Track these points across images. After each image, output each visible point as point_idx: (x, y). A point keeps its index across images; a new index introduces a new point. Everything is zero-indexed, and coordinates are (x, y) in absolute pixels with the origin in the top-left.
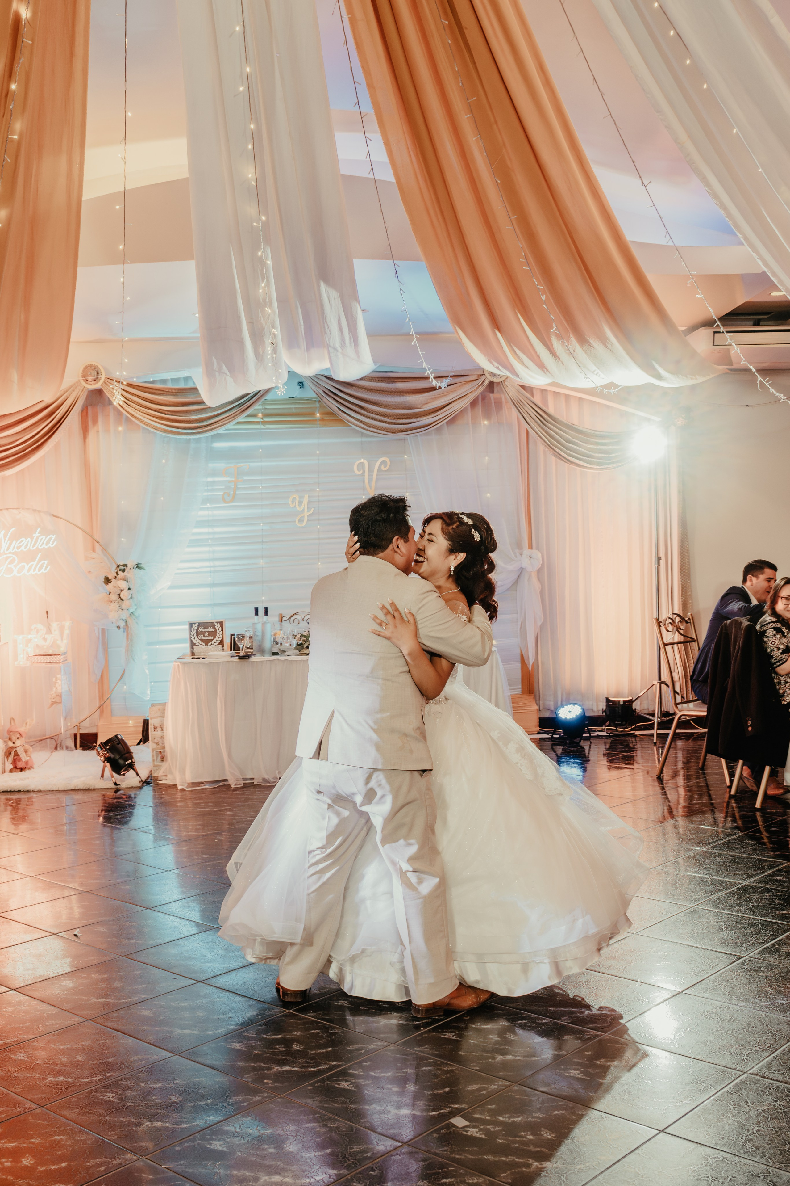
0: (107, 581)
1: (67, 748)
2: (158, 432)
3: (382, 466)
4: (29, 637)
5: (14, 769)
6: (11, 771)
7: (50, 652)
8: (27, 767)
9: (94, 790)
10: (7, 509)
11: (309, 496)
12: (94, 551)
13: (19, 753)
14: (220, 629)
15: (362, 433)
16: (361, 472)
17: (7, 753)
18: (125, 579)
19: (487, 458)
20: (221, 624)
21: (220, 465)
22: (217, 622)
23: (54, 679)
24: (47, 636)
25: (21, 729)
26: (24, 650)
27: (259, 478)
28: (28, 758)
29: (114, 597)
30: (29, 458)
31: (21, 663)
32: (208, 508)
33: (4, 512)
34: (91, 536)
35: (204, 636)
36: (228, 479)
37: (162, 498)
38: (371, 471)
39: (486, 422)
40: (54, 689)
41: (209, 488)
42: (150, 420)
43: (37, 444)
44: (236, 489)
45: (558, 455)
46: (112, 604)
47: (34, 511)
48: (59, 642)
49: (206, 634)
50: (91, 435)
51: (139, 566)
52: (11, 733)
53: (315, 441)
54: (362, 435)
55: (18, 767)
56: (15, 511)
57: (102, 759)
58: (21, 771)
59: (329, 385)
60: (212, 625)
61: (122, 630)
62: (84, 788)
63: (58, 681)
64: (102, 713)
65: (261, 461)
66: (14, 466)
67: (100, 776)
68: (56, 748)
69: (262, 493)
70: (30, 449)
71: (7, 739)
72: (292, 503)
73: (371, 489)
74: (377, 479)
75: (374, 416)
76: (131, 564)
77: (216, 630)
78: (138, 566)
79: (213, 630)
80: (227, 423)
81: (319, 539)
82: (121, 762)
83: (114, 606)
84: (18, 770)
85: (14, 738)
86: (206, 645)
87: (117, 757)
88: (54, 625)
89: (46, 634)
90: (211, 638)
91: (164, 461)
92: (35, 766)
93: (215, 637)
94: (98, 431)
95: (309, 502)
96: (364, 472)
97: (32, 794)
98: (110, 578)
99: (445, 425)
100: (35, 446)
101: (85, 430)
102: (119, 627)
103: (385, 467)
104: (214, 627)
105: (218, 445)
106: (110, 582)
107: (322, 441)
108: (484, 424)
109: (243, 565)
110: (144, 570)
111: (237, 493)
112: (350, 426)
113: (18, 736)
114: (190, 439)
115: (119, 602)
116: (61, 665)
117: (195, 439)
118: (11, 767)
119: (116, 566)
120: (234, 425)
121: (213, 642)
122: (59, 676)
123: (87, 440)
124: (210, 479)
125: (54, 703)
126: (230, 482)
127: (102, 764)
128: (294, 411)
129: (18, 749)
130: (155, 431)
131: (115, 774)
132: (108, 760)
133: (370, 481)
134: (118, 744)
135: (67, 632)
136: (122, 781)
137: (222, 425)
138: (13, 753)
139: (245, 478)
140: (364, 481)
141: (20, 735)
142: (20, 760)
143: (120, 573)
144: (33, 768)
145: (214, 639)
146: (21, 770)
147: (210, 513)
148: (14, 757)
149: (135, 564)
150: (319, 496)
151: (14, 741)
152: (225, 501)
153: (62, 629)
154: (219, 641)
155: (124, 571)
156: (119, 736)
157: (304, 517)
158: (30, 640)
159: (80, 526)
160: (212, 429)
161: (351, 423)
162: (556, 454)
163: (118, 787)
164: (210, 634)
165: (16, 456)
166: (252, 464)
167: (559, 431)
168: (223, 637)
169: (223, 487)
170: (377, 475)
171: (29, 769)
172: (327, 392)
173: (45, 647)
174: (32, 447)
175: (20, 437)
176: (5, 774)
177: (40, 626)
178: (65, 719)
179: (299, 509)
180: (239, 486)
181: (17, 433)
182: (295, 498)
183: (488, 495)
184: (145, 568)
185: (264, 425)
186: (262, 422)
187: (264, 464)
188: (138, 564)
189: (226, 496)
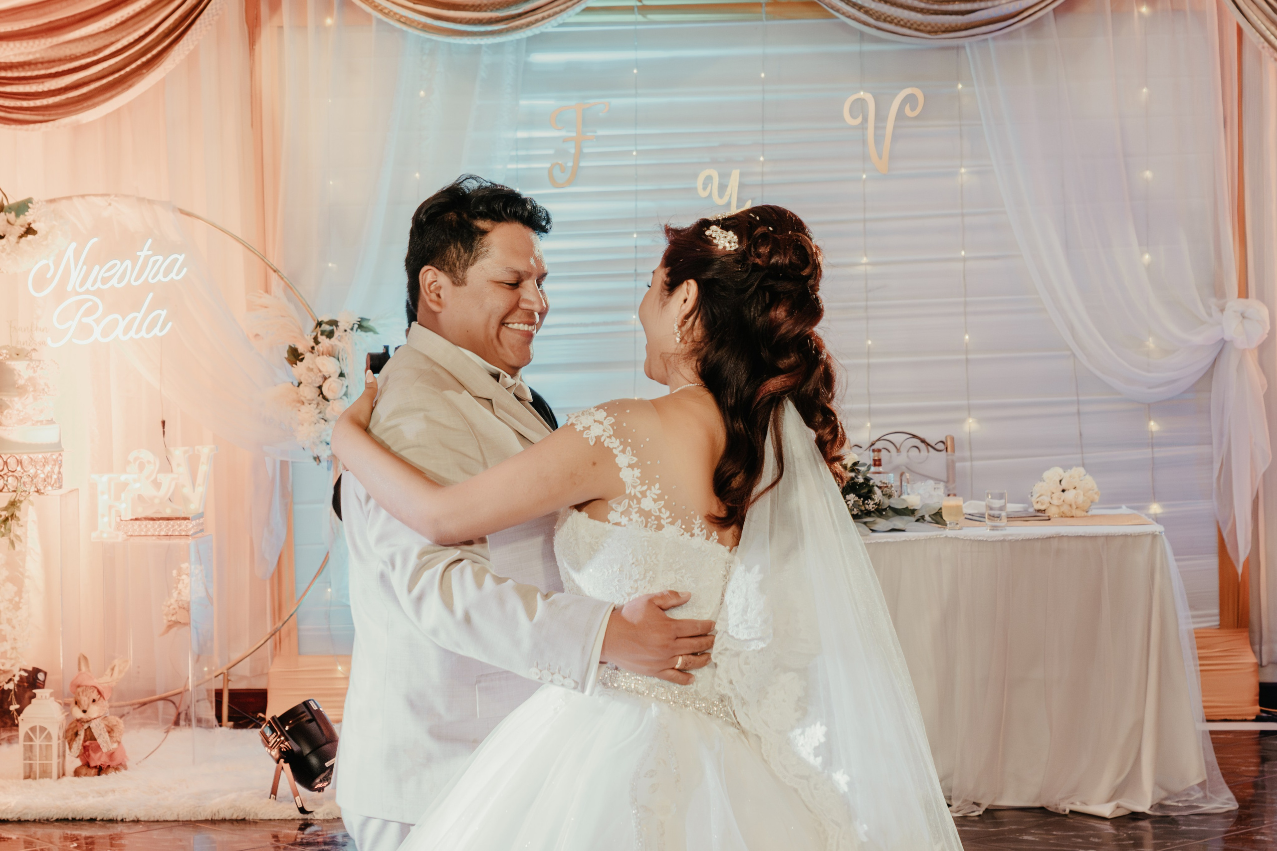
0: (295, 356)
1: (199, 721)
2: (410, 30)
3: (907, 109)
4: (123, 478)
5: (84, 771)
6: (77, 773)
7: (168, 513)
8: (113, 764)
9: (255, 822)
10: (83, 196)
11: (742, 175)
12: (267, 291)
13: (96, 735)
15: (862, 34)
16: (859, 120)
17: (71, 733)
18: (332, 354)
19: (1145, 90)
21: (546, 103)
23: (175, 572)
24: (161, 477)
25: (103, 682)
26: (110, 507)
27: (631, 132)
28: (115, 745)
29: (308, 392)
30: (130, 86)
31: (105, 535)
33: (77, 202)
34: (263, 258)
36: (563, 133)
37: (417, 175)
38: (880, 118)
39: (1144, 9)
40: (175, 594)
41: (522, 153)
43: (149, 56)
44: (579, 155)
46: (305, 409)
47: (141, 200)
48: (187, 490)
50: (266, 35)
51: (364, 324)
52: (79, 690)
53: (756, 51)
54: (862, 36)
55: (92, 764)
56: (99, 201)
57: (275, 752)
58: (99, 774)
61: (324, 464)
62: (234, 817)
63: (184, 577)
64: (278, 645)
65: (636, 95)
66: (97, 104)
67: (270, 791)
68: (177, 723)
69: (636, 165)
70: (134, 66)
71: (72, 700)
72: (705, 189)
73: (880, 157)
74: (895, 138)
76: (346, 320)
78: (362, 326)
80: (561, 11)
82: (314, 761)
83: (309, 412)
84: (94, 771)
85: (85, 700)
87: (307, 750)
88: (178, 454)
89: (159, 472)
91: (422, 93)
92: (128, 764)
94: (281, 27)
95: (741, 186)
96: (865, 119)
97: (119, 828)
98: (301, 350)
99: (1052, 14)
100: (144, 59)
101: (253, 26)
102: (317, 459)
103: (913, 109)
105: (542, 58)
106: (302, 360)
107: (771, 50)
108: (1141, 15)
109: (593, 324)
110: (375, 332)
111: (582, 164)
112: (837, 18)
113: (95, 695)
114: (480, 46)
115: (318, 404)
116: (190, 541)
117: (490, 46)
118: (78, 763)
119: (314, 324)
120: (578, 14)
122: (184, 566)
123: (257, 47)
124: (522, 134)
125: (172, 625)
126: (565, 140)
127: (275, 764)
129: (93, 725)
130: (405, 28)
131: (300, 788)
132: (287, 756)
133: (879, 139)
134: (310, 721)
135: (204, 468)
136: (318, 804)
137: (549, 16)
138: (82, 734)
139: (601, 132)
140: (864, 142)
141: (99, 692)
142: (98, 748)
143: (322, 339)
144: (125, 768)
146: (100, 770)
148: (85, 741)
149: (355, 319)
150: (763, 174)
151: (85, 709)
152: (554, 183)
153: (193, 463)
155: (330, 335)
156: (312, 703)
158: (125, 486)
159: (239, 235)
160: (528, 25)
161: (838, 11)
163: (309, 816)
165: (104, 81)
166: (616, 102)
169: (551, 152)
170: (895, 127)
171: (116, 769)
173: (157, 501)
174: (139, 62)
175: (113, 39)
176: (65, 779)
177: (146, 455)
178: (198, 659)
179: (720, 202)
180: (585, 150)
181: (106, 31)
182: (709, 178)
183: (1148, 174)
184: (378, 330)
185: (644, 15)
186: (638, 7)
187: (641, 101)
188: (362, 319)
189: (557, 172)
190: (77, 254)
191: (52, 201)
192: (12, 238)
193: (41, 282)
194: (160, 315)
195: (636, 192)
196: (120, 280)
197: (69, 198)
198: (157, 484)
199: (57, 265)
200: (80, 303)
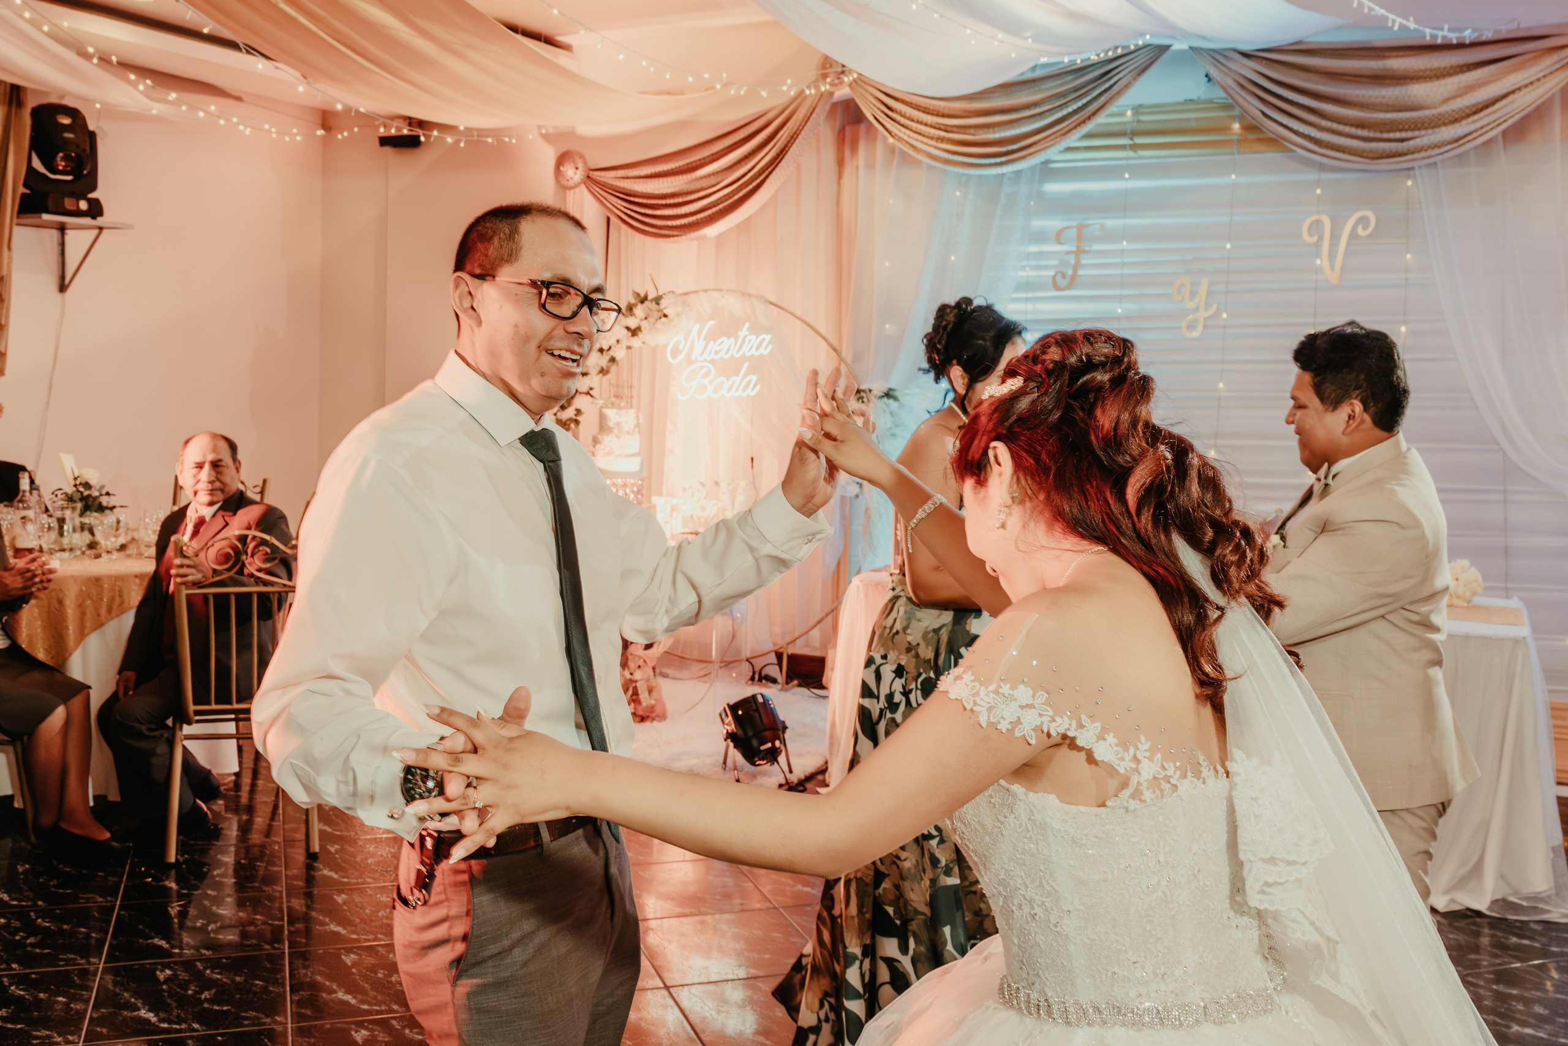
3: (1360, 229)
4: (676, 502)
8: (652, 715)
10: (705, 291)
11: (1209, 283)
13: (640, 692)
16: (1315, 239)
21: (1054, 224)
27: (1118, 247)
28: (653, 702)
32: (1027, 300)
33: (702, 295)
36: (1065, 248)
38: (1335, 237)
41: (1030, 263)
42: (922, 142)
44: (1076, 268)
47: (744, 294)
50: (850, 172)
51: (891, 393)
53: (1227, 180)
55: (637, 714)
56: (716, 294)
57: (725, 732)
58: (642, 722)
59: (1248, 69)
65: (1124, 217)
69: (1122, 275)
70: (740, 194)
71: (624, 666)
72: (1178, 294)
73: (1333, 271)
74: (1347, 253)
75: (1335, 126)
76: (878, 389)
78: (888, 394)
80: (1051, 146)
81: (1223, 362)
82: (755, 743)
84: (638, 719)
85: (632, 666)
87: (750, 734)
89: (707, 499)
92: (668, 715)
94: (858, 167)
95: (1209, 292)
96: (1321, 238)
100: (747, 189)
101: (840, 163)
103: (1365, 229)
105: (1052, 188)
107: (1241, 180)
110: (897, 401)
111: (1078, 273)
112: (1294, 150)
113: (640, 663)
114: (1003, 175)
117: (998, 175)
119: (854, 391)
120: (1080, 150)
123: (842, 182)
124: (1031, 248)
126: (1068, 253)
127: (724, 742)
128: (1194, 124)
129: (638, 684)
131: (745, 763)
133: (1332, 256)
137: (1041, 150)
138: (631, 689)
140: (1318, 256)
142: (640, 702)
144: (665, 718)
146: (643, 719)
147: (1030, 306)
148: (632, 695)
149: (885, 389)
150: (1224, 283)
151: (633, 671)
152: (1056, 287)
157: (1196, 320)
159: (820, 329)
160: (1023, 158)
165: (722, 206)
166: (1109, 222)
169: (1056, 262)
170: (1347, 245)
171: (655, 719)
172: (1242, 81)
173: (703, 520)
174: (744, 192)
179: (1189, 305)
180: (1083, 262)
182: (1181, 286)
184: (900, 398)
185: (1135, 152)
186: (1131, 146)
187: (1129, 222)
188: (890, 389)
189: (1059, 279)
190: (700, 332)
191: (686, 294)
192: (651, 320)
193: (675, 352)
194: (751, 380)
196: (727, 352)
197: (696, 292)
198: (703, 509)
199: (686, 339)
200: (702, 367)
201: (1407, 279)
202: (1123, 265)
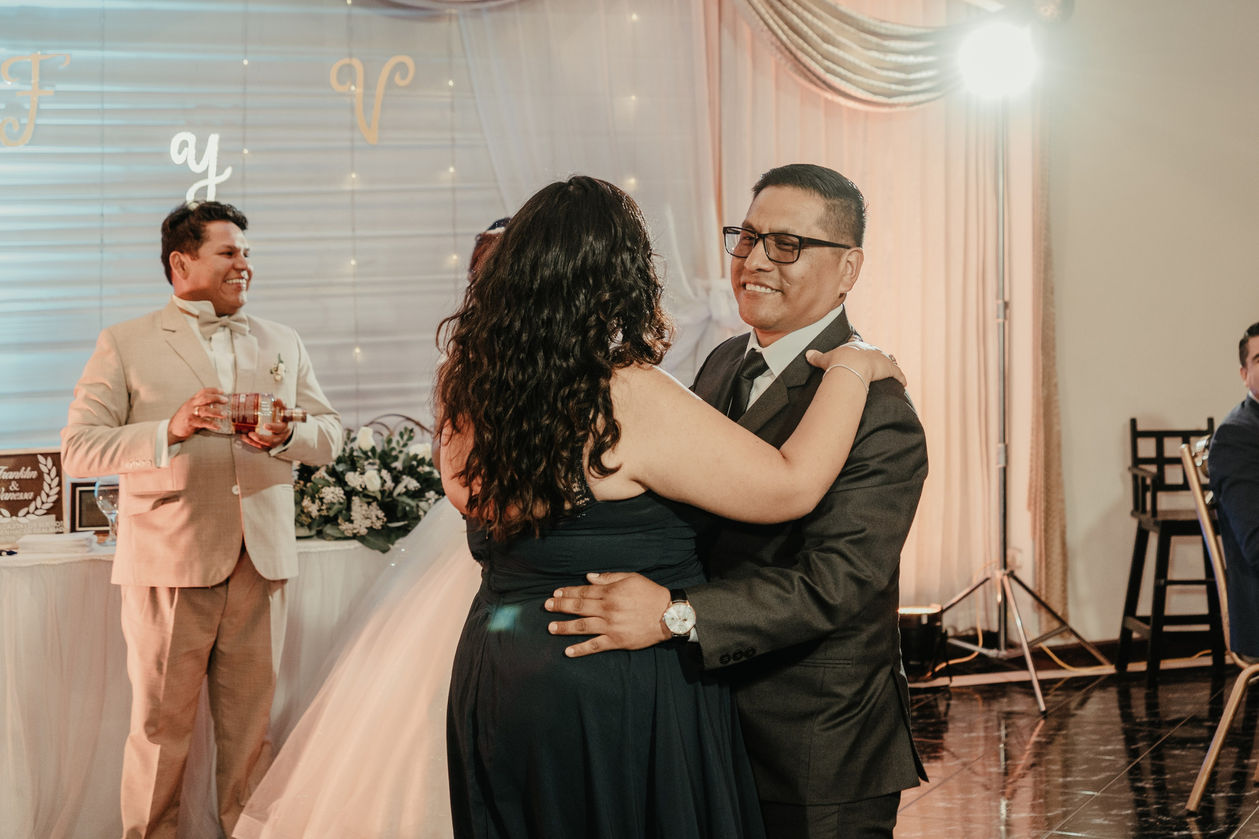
3: (397, 76)
11: (221, 141)
14: (54, 472)
16: (346, 87)
20: (56, 457)
22: (45, 455)
27: (97, 88)
35: (8, 491)
36: (17, 86)
38: (369, 85)
44: (37, 111)
45: (805, 70)
49: (14, 486)
53: (236, 7)
60: (31, 460)
65: (102, 48)
69: (102, 126)
72: (180, 152)
73: (370, 127)
74: (384, 106)
77: (41, 474)
79: (34, 474)
86: (14, 513)
90: (28, 496)
93: (37, 494)
95: (222, 152)
96: (354, 86)
103: (404, 77)
104: (35, 466)
107: (253, 8)
111: (42, 121)
121: (32, 507)
126: (20, 93)
133: (368, 109)
139: (61, 87)
140: (351, 111)
145: (34, 499)
150: (244, 140)
152: (5, 141)
154: (48, 506)
157: (205, 187)
162: (801, 67)
164: (24, 486)
166: (79, 54)
167: (809, 17)
168: (60, 493)
169: (3, 106)
170: (384, 96)
179: (197, 169)
180: (43, 106)
182: (184, 144)
187: (108, 54)
195: (102, 155)
201: (453, 139)
202: (102, 112)
